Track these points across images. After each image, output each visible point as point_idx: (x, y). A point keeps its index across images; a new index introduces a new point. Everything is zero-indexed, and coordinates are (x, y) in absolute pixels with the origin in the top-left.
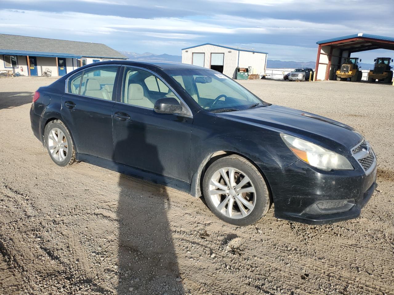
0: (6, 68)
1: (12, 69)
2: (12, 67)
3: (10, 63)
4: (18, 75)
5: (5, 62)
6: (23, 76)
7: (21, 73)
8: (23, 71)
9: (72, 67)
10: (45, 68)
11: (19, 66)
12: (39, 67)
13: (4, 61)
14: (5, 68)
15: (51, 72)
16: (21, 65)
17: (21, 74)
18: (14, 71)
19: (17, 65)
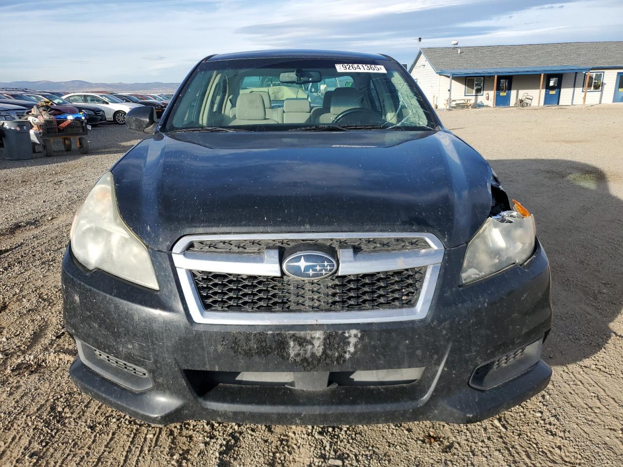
0: (466, 97)
1: (474, 97)
2: (474, 94)
3: (473, 89)
4: (481, 106)
5: (466, 87)
6: (487, 106)
7: (486, 103)
8: (488, 99)
9: (573, 89)
10: (523, 93)
11: (484, 92)
12: (513, 93)
13: (466, 85)
14: (465, 95)
15: (531, 100)
16: (487, 90)
17: (484, 104)
18: (476, 100)
19: (482, 92)
